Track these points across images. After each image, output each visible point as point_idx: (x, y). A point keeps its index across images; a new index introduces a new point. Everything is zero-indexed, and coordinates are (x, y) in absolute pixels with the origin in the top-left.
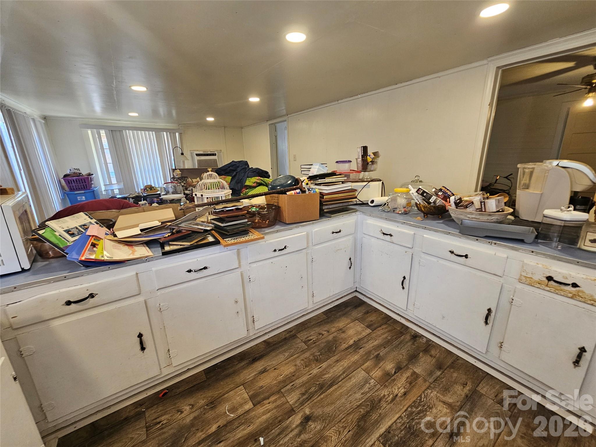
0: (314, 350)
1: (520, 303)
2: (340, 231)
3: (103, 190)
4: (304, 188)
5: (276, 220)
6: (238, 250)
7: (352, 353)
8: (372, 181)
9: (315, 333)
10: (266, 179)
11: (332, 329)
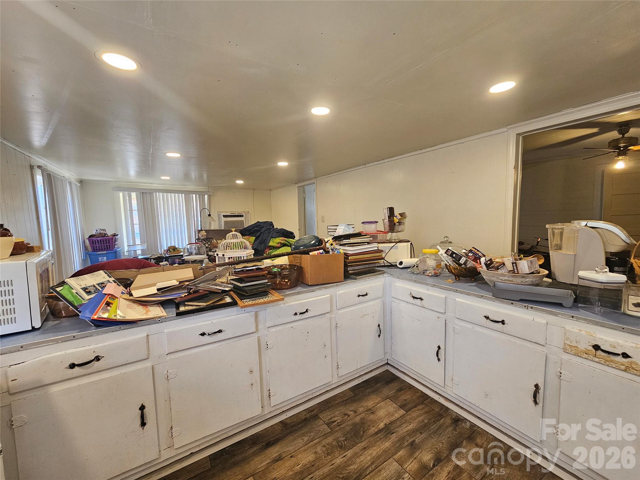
0: (339, 435)
1: (569, 378)
2: (366, 295)
3: (126, 251)
4: (328, 248)
5: (298, 281)
6: (256, 312)
7: (383, 440)
8: (400, 242)
9: (340, 413)
10: (291, 240)
11: (360, 409)
